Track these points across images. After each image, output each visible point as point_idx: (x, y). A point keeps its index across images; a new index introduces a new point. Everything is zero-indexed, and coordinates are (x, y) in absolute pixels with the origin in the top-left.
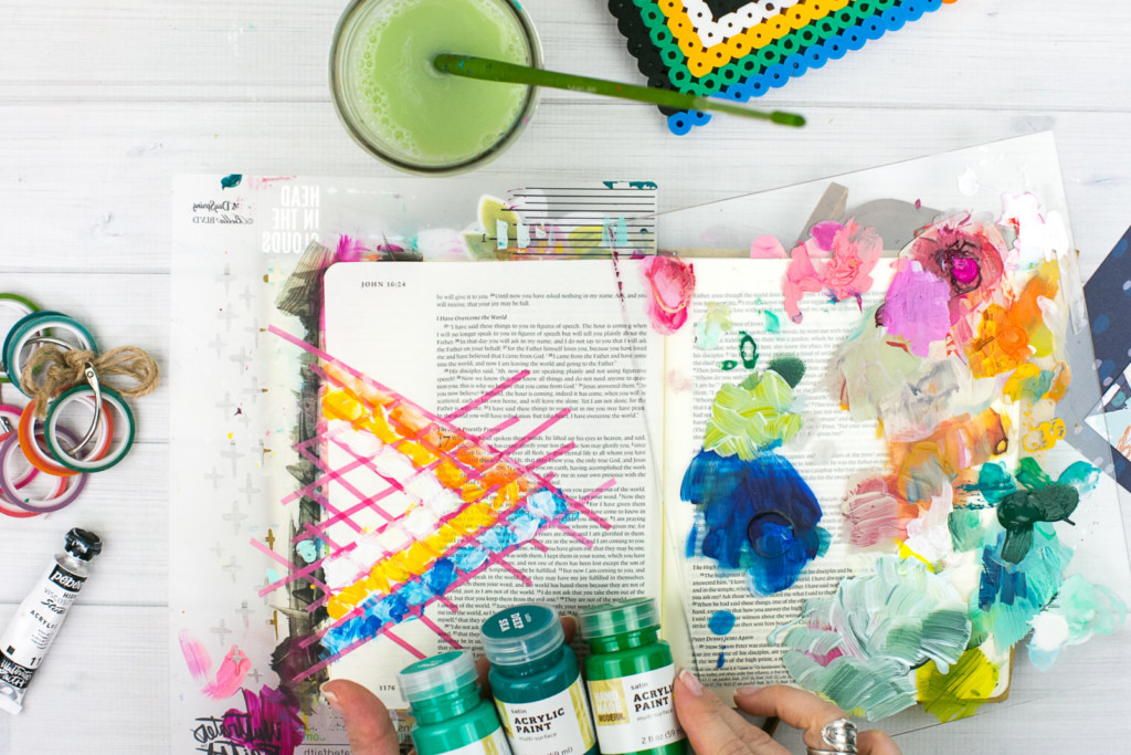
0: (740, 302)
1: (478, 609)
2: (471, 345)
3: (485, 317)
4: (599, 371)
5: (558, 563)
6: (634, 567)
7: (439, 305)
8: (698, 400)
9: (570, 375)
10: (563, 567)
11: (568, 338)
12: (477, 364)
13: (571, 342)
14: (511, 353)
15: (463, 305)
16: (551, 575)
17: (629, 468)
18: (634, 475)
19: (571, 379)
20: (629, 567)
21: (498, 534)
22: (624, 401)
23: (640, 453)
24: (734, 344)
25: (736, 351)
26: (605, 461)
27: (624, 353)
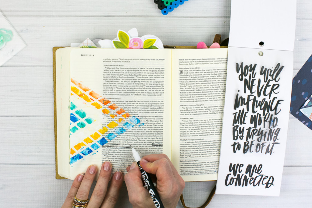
0: (193, 61)
1: (114, 151)
2: (113, 74)
3: (117, 66)
4: (150, 82)
5: (138, 138)
6: (160, 139)
7: (103, 62)
8: (181, 91)
9: (142, 83)
10: (139, 139)
11: (141, 72)
12: (115, 79)
13: (142, 73)
14: (125, 76)
15: (111, 62)
16: (135, 141)
17: (159, 110)
18: (160, 112)
19: (142, 84)
20: (158, 139)
21: (120, 129)
22: (158, 91)
23: (162, 106)
24: (192, 74)
25: (192, 76)
26: (152, 108)
27: (158, 76)
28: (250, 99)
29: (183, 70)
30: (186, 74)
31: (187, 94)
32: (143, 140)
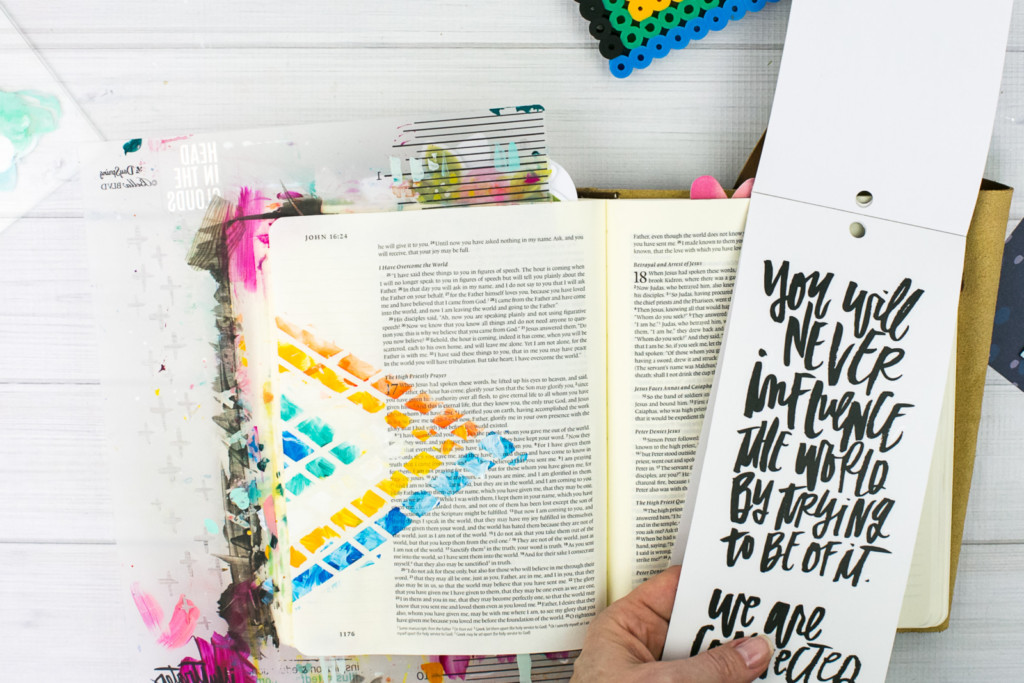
0: (679, 242)
1: (433, 554)
2: (414, 293)
3: (427, 265)
4: (540, 314)
5: (508, 505)
6: (584, 505)
7: (380, 255)
8: (639, 339)
9: (512, 319)
10: (515, 508)
11: (509, 282)
12: (422, 311)
13: (512, 285)
14: (454, 299)
15: (404, 253)
16: (502, 516)
17: (574, 408)
18: (578, 414)
19: (514, 323)
20: (578, 505)
21: (449, 478)
22: (567, 342)
23: (584, 392)
24: (674, 284)
25: (677, 291)
26: (551, 402)
27: (565, 294)
28: (802, 388)
29: (647, 270)
30: (655, 285)
31: (657, 350)
32: (526, 512)
